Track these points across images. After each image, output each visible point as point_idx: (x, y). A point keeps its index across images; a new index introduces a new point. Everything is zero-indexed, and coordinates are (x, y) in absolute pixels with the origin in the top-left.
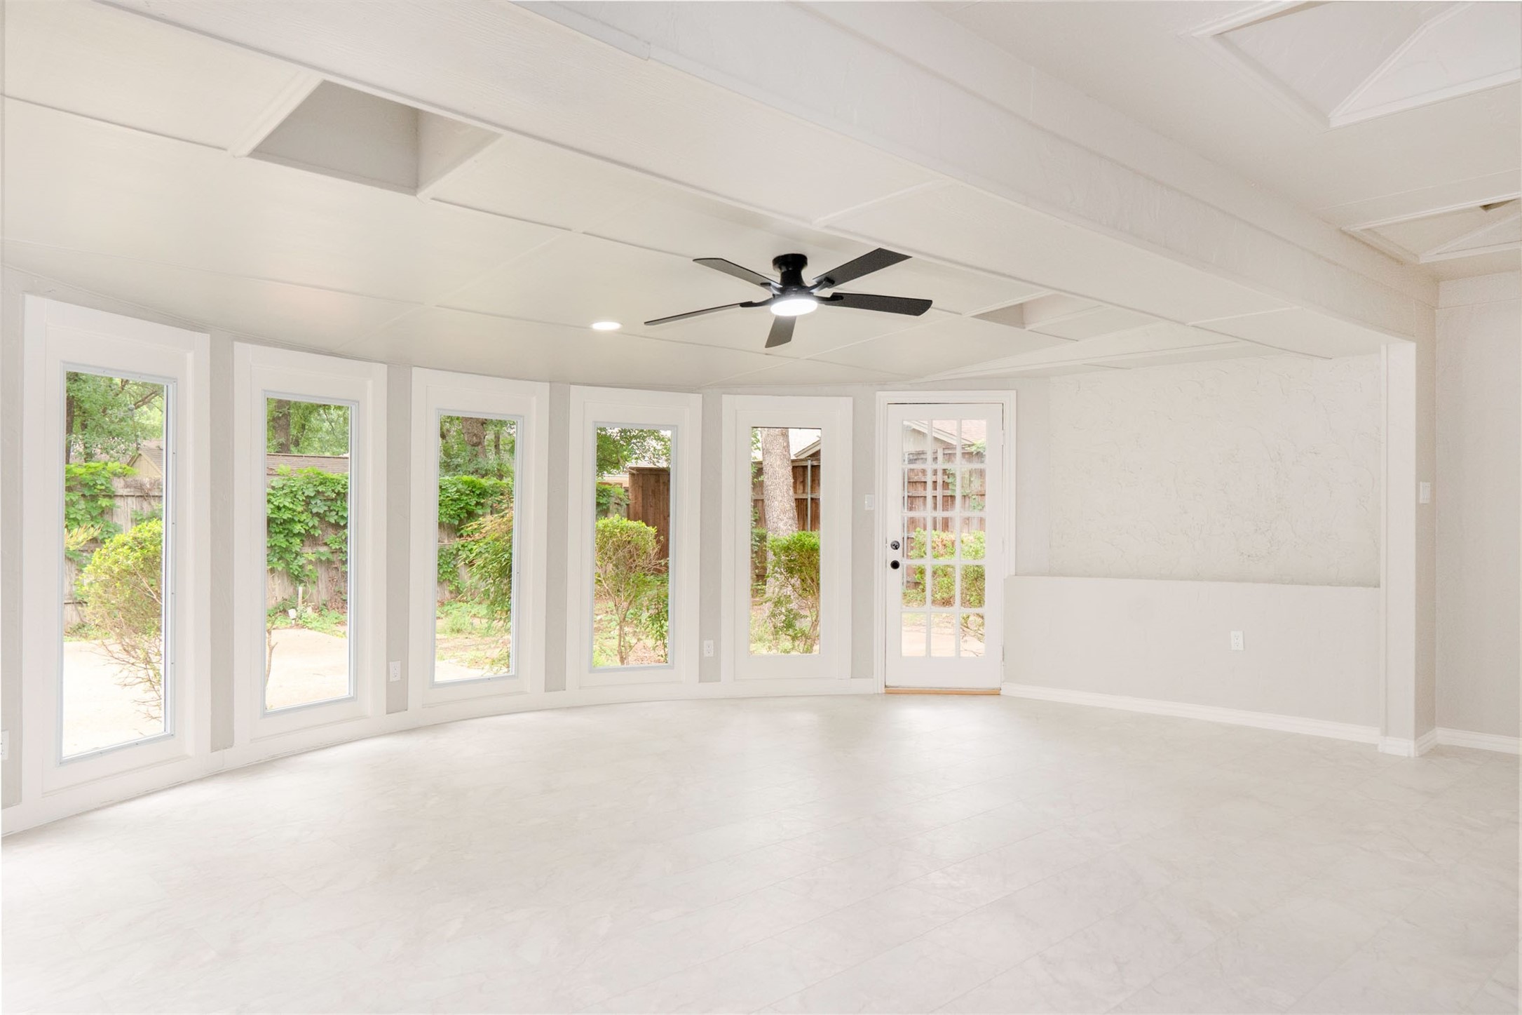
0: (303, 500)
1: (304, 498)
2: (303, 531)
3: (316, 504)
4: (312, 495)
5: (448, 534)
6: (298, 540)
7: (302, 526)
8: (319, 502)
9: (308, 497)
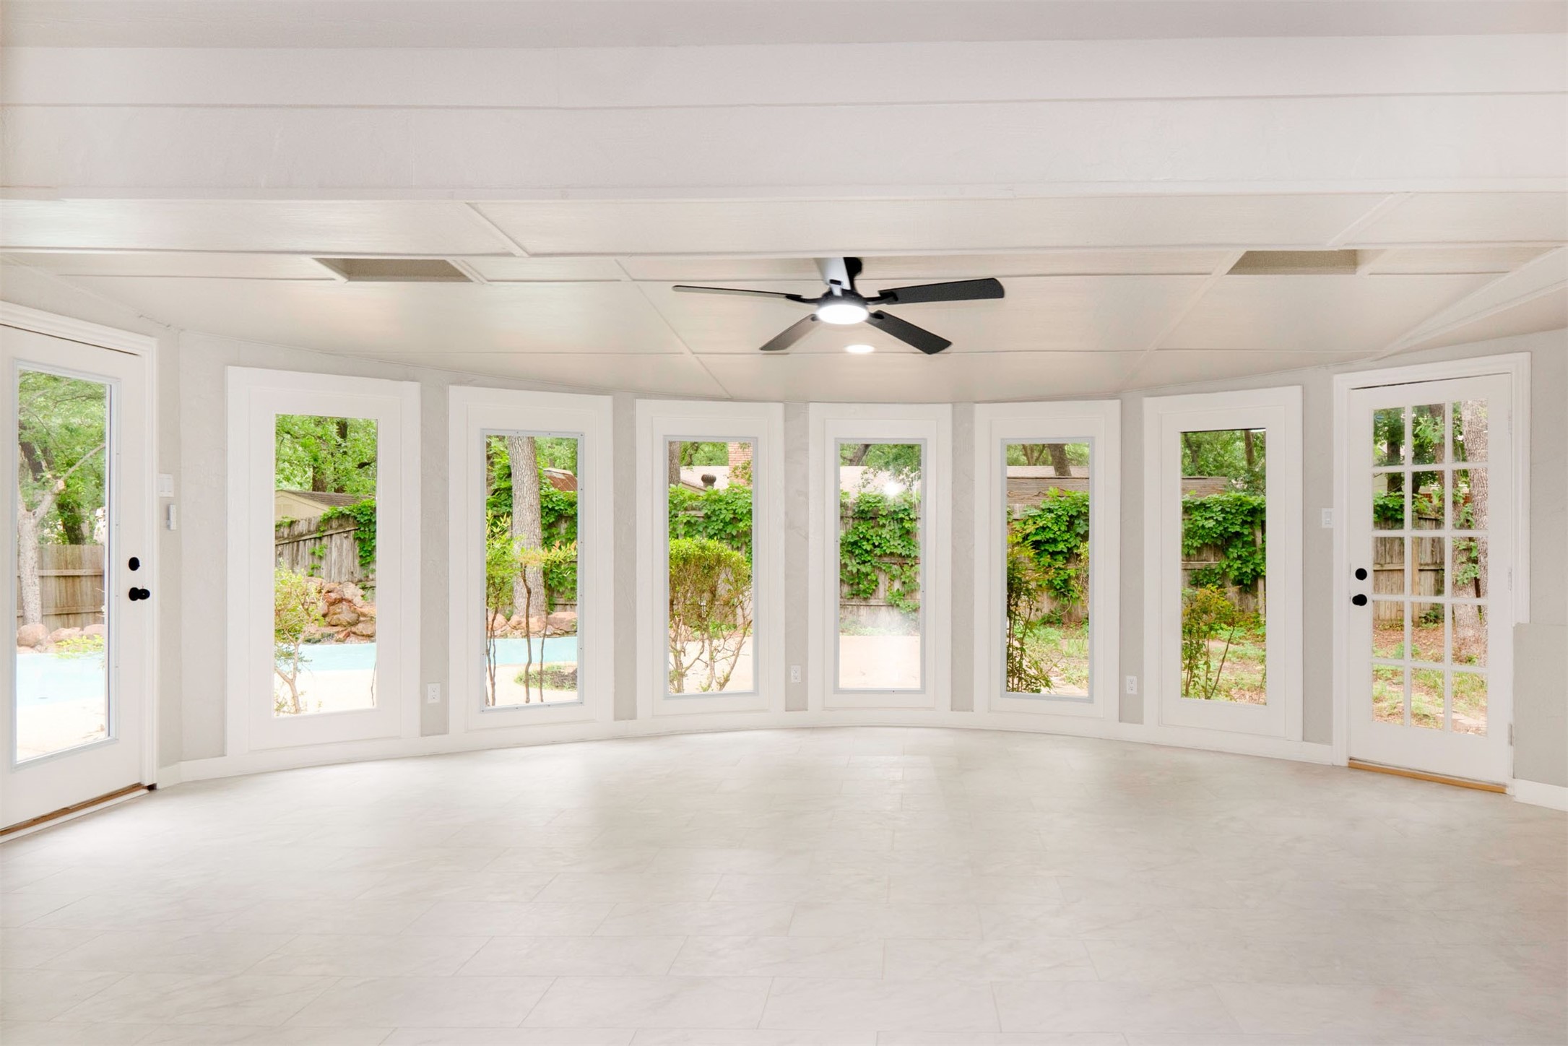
0: (1067, 521)
1: (1068, 519)
2: (1065, 550)
3: (1079, 524)
4: (1075, 514)
5: (1215, 553)
6: (1061, 558)
7: (1065, 545)
8: (1082, 522)
9: (1071, 517)
